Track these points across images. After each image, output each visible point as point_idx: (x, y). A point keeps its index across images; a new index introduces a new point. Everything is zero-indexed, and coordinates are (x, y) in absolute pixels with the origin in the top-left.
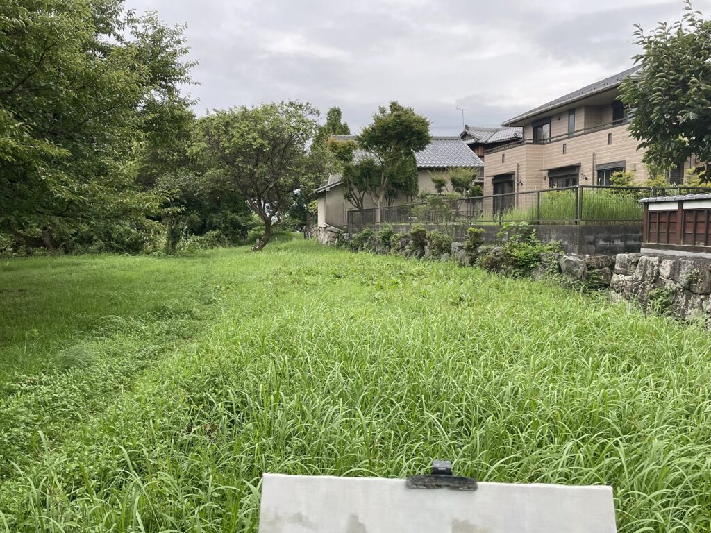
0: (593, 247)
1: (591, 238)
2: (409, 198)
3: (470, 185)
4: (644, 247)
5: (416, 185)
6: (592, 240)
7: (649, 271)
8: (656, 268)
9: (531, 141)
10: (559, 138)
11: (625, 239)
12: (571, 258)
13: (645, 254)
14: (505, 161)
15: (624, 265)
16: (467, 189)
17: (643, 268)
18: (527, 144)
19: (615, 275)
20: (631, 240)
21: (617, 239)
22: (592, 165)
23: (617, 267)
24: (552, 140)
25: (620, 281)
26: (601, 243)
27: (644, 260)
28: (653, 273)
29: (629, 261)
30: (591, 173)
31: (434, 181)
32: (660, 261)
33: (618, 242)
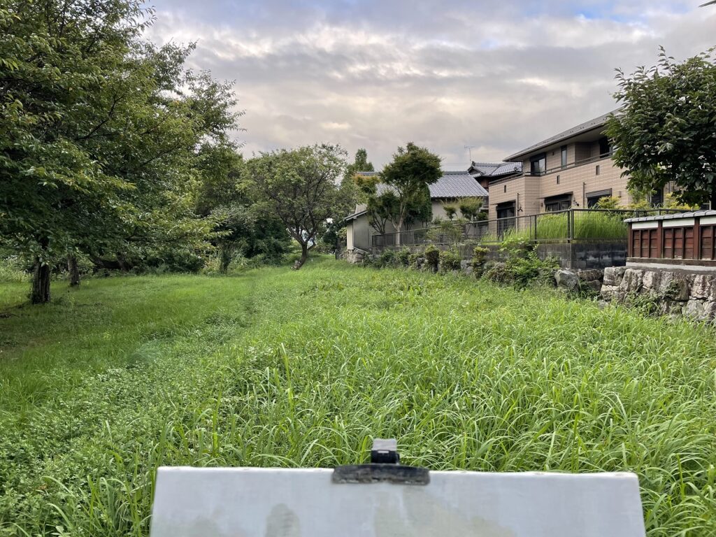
0: (584, 263)
1: (582, 254)
2: (425, 223)
3: (477, 212)
4: (629, 261)
5: (430, 213)
6: (583, 256)
7: (634, 281)
8: (640, 279)
9: (530, 174)
10: (553, 171)
11: (612, 255)
12: (565, 272)
13: (629, 267)
14: (507, 191)
15: (611, 277)
16: (475, 215)
17: (628, 279)
18: (526, 176)
19: (603, 286)
20: (617, 255)
21: (606, 255)
22: (582, 193)
23: (605, 279)
24: (547, 172)
25: (608, 291)
26: (591, 259)
27: (629, 273)
28: (637, 283)
29: (615, 273)
30: (582, 200)
31: (445, 209)
32: (643, 273)
33: (606, 258)
